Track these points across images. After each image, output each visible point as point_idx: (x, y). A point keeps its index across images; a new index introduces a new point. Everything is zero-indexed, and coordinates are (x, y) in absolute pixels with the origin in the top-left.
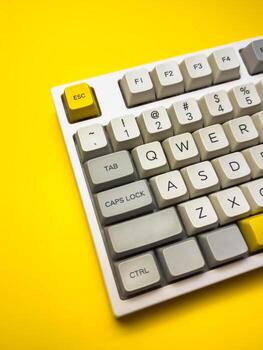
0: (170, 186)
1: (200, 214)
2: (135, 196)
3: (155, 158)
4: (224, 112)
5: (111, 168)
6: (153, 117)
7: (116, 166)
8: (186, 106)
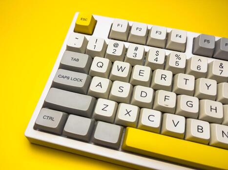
0: (99, 85)
1: (105, 108)
2: (77, 80)
3: (101, 67)
4: (157, 63)
5: (75, 60)
6: (114, 46)
7: (78, 60)
8: (136, 49)
